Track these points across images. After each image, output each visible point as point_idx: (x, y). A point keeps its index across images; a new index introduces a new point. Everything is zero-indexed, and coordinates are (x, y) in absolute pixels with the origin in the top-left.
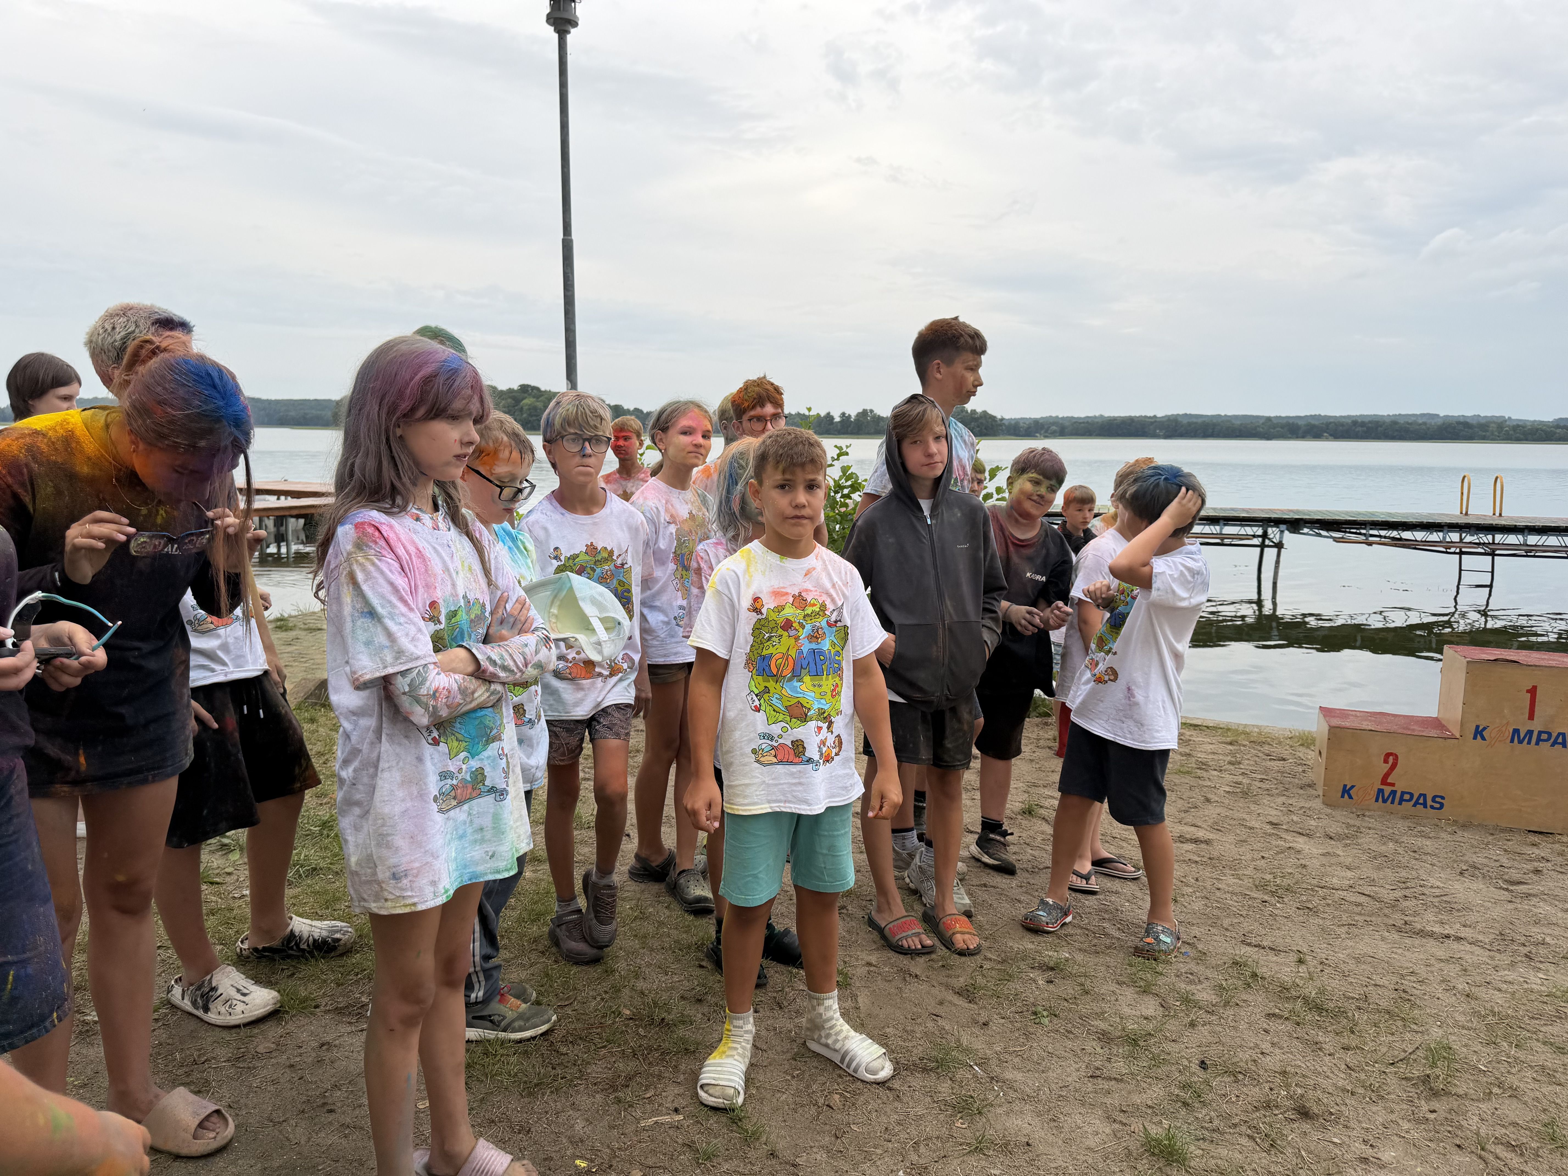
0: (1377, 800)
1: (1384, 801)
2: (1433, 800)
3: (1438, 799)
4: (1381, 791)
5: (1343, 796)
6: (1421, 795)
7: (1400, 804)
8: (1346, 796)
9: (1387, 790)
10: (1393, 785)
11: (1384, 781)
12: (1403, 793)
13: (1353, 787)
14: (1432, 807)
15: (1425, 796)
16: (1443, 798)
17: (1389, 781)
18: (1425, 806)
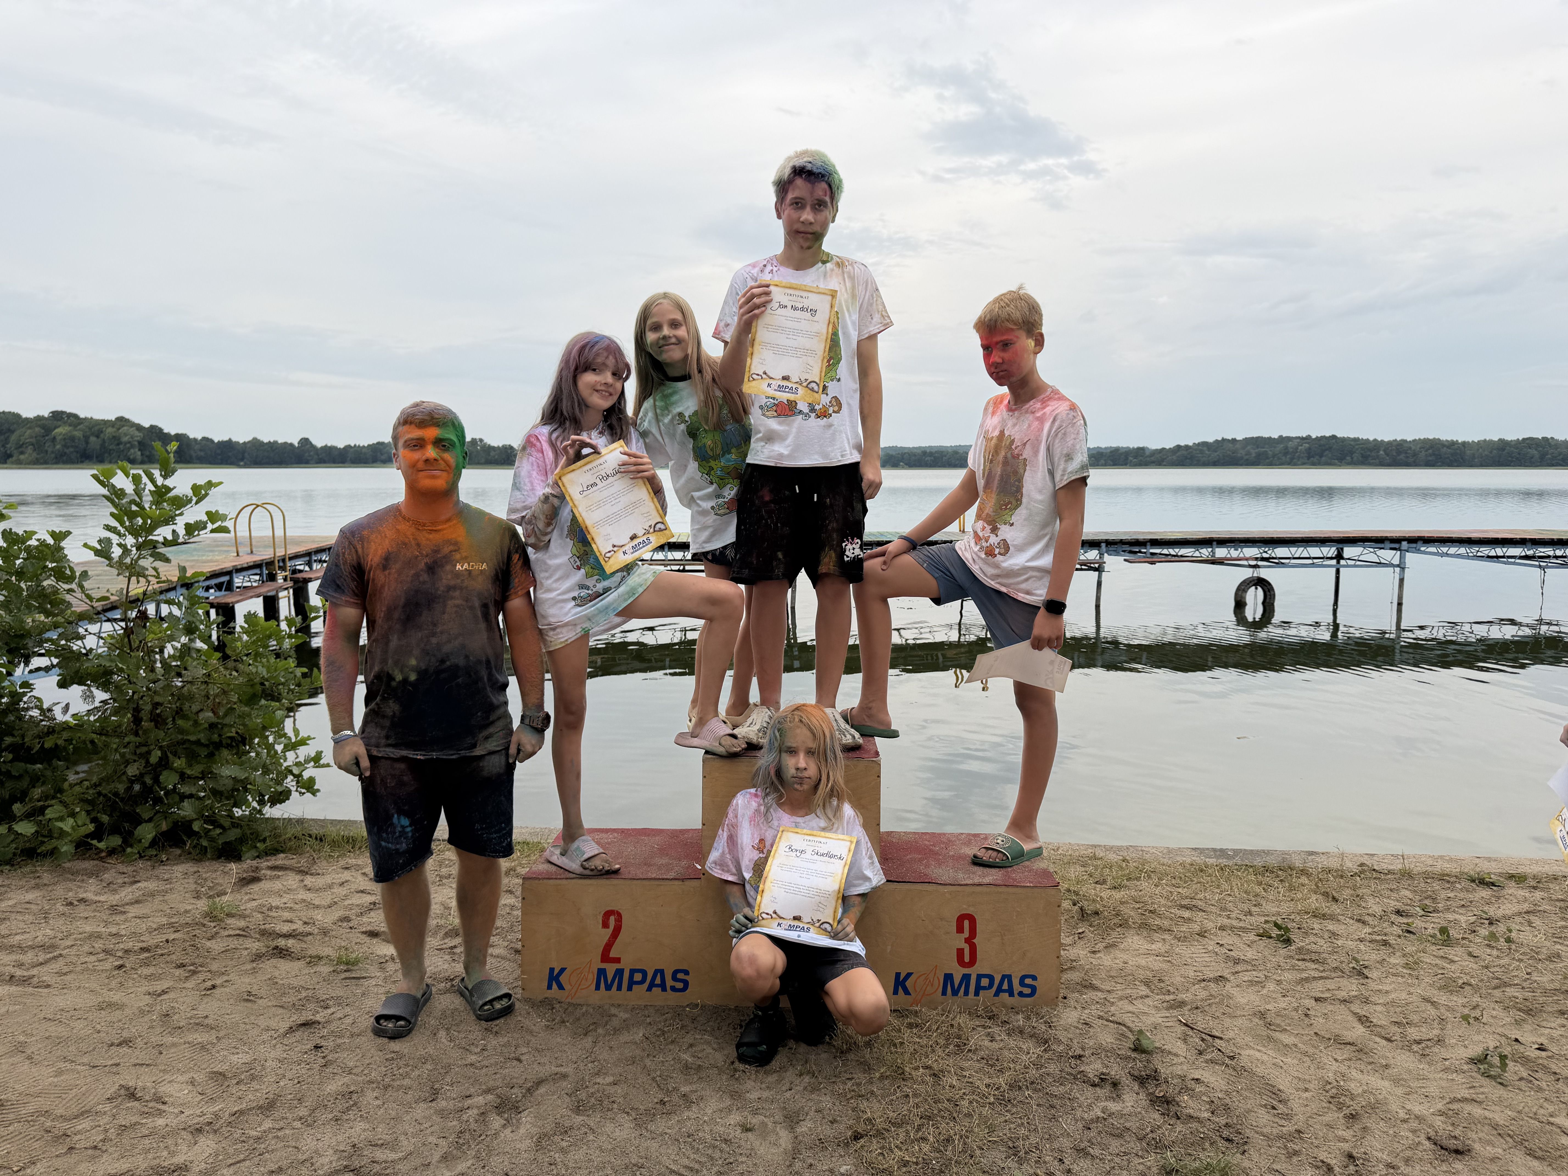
0: (598, 988)
1: (608, 988)
2: (674, 978)
3: (680, 976)
4: (602, 972)
5: (550, 987)
6: (656, 972)
7: (630, 989)
8: (555, 986)
9: (611, 969)
10: (618, 960)
11: (606, 957)
12: (633, 972)
13: (562, 970)
14: (673, 989)
15: (662, 972)
16: (686, 972)
17: (611, 956)
18: (664, 989)
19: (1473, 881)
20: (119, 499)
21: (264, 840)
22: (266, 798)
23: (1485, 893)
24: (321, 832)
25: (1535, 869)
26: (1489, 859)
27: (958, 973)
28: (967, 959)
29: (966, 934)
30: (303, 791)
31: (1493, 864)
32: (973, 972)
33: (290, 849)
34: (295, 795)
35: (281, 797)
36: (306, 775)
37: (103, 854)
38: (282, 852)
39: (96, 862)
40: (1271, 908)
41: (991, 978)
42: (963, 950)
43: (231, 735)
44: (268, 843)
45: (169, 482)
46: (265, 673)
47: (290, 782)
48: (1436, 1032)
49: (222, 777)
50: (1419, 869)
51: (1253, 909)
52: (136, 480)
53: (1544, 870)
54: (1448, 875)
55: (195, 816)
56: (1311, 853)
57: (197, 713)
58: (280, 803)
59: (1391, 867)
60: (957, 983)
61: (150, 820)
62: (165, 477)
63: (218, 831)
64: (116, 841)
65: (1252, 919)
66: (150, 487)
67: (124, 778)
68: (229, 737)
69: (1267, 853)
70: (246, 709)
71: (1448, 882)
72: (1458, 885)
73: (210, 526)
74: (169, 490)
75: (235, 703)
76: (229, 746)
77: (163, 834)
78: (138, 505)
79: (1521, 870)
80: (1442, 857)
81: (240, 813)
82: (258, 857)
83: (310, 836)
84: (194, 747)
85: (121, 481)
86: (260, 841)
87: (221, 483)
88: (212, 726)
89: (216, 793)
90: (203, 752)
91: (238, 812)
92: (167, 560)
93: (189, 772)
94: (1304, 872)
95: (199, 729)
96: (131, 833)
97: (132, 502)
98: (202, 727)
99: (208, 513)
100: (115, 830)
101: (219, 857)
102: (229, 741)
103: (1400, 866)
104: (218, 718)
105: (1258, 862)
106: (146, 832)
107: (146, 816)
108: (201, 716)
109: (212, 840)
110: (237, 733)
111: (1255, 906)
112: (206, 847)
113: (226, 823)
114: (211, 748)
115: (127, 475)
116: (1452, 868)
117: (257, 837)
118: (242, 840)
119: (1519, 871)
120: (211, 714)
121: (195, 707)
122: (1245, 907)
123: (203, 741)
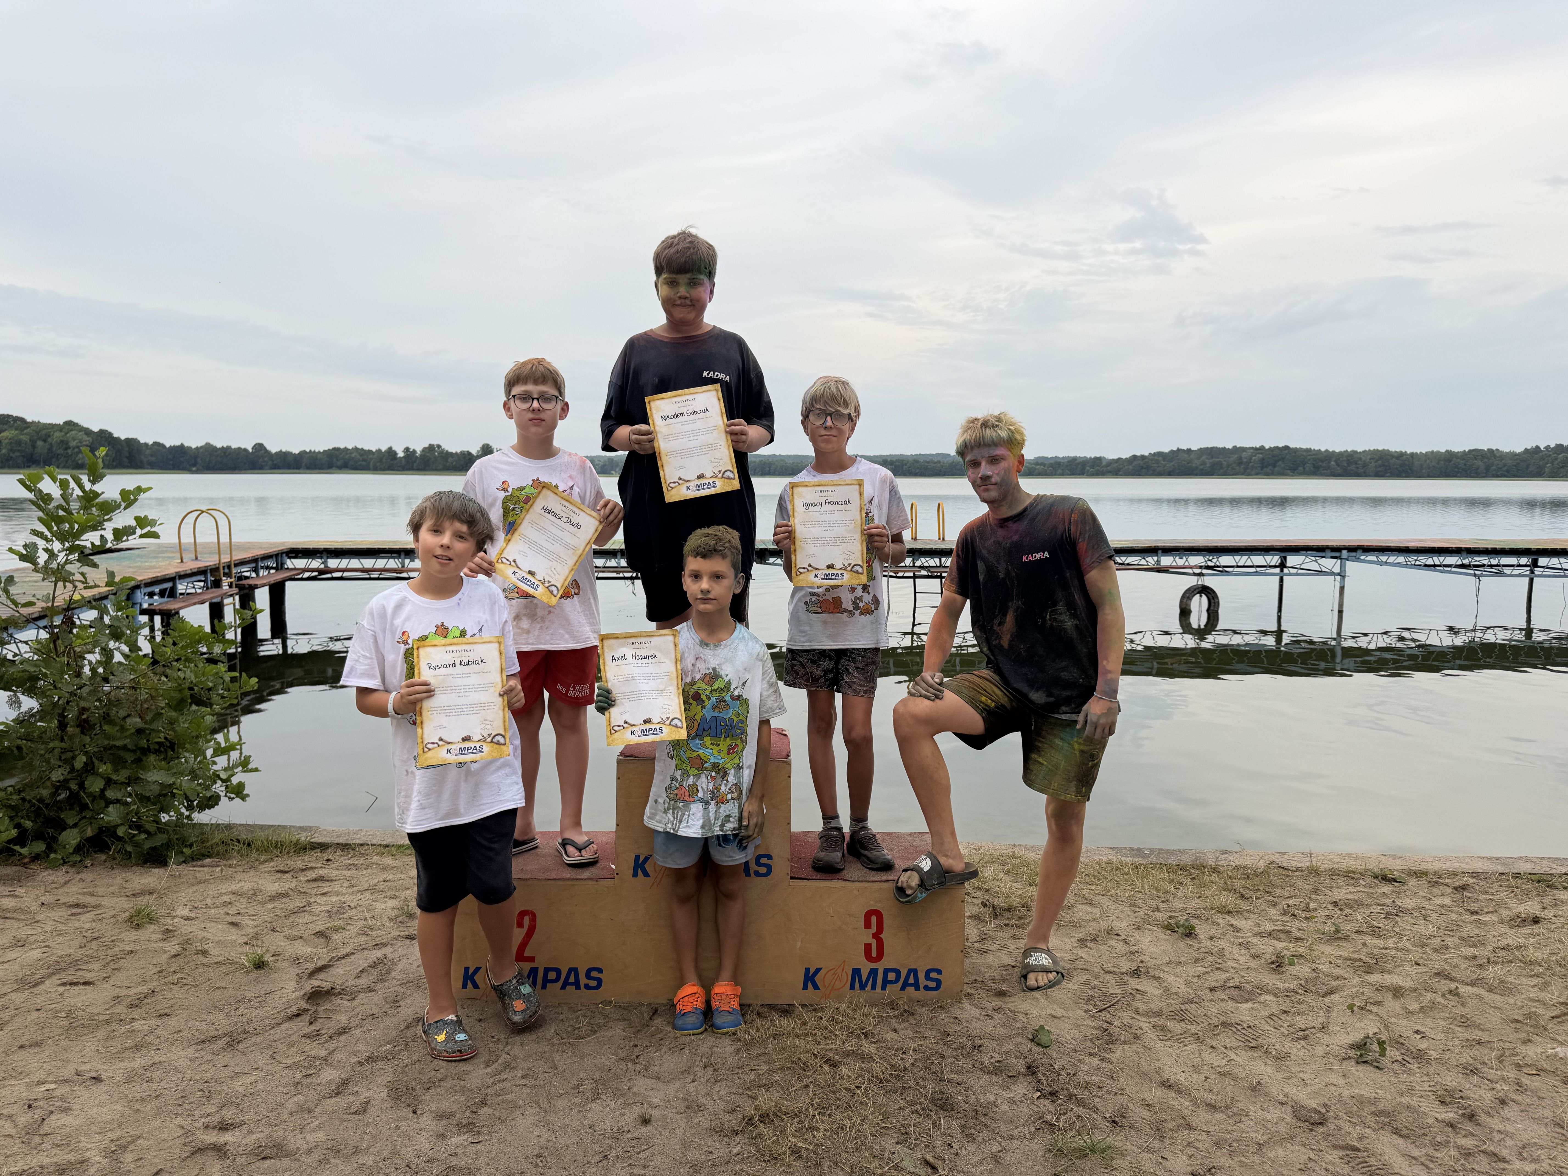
2: (588, 976)
3: (593, 974)
5: (465, 986)
6: (570, 970)
7: (544, 987)
8: (470, 985)
9: (525, 967)
10: (532, 959)
12: (547, 970)
13: (477, 969)
14: (587, 987)
15: (575, 970)
16: (600, 971)
17: (526, 955)
18: (578, 987)
19: (1376, 877)
20: (45, 503)
21: (191, 846)
22: (195, 803)
23: (1387, 888)
24: (250, 837)
25: (1437, 866)
26: (1394, 857)
27: (866, 967)
28: (874, 954)
29: (874, 929)
30: (233, 796)
31: (1398, 861)
32: (880, 966)
33: (218, 854)
34: (224, 800)
35: (211, 802)
36: (235, 780)
37: (26, 860)
38: (209, 857)
39: (18, 868)
40: (1178, 904)
41: (898, 972)
42: (870, 945)
43: (159, 740)
44: (195, 848)
45: (98, 488)
46: (193, 678)
47: (219, 788)
48: (1320, 1020)
49: (149, 782)
50: (1326, 866)
51: (1161, 905)
52: (64, 485)
53: (1444, 867)
54: (1353, 872)
55: (119, 822)
56: (1225, 852)
57: (125, 718)
58: (209, 809)
59: (1299, 865)
60: (864, 977)
61: (75, 825)
62: (93, 482)
63: (143, 836)
64: (40, 847)
65: (1159, 915)
66: (78, 492)
67: (48, 783)
68: (157, 743)
69: (1182, 852)
70: (174, 714)
71: (1353, 878)
72: (1361, 882)
73: (139, 532)
74: (97, 495)
75: (163, 708)
76: (157, 752)
77: (88, 840)
78: (65, 510)
79: (1424, 867)
80: (1349, 855)
81: (167, 818)
82: (184, 862)
83: (238, 841)
84: (122, 753)
85: (48, 486)
86: (186, 846)
87: (150, 489)
88: (140, 731)
89: (143, 799)
90: (130, 757)
91: (164, 818)
92: (95, 565)
93: (114, 777)
94: (1215, 870)
95: (125, 734)
96: (55, 839)
97: (59, 507)
98: (128, 733)
99: (137, 519)
100: (39, 836)
101: (145, 862)
102: (157, 747)
103: (1308, 864)
104: (146, 723)
105: (1173, 860)
106: (71, 838)
107: (71, 822)
108: (128, 720)
109: (137, 845)
110: (166, 738)
111: (1163, 902)
112: (130, 853)
113: (152, 828)
114: (138, 753)
115: (54, 480)
116: (1358, 866)
117: (183, 841)
118: (168, 846)
119: (1421, 868)
120: (138, 720)
121: (122, 713)
122: (1154, 903)
123: (129, 746)
